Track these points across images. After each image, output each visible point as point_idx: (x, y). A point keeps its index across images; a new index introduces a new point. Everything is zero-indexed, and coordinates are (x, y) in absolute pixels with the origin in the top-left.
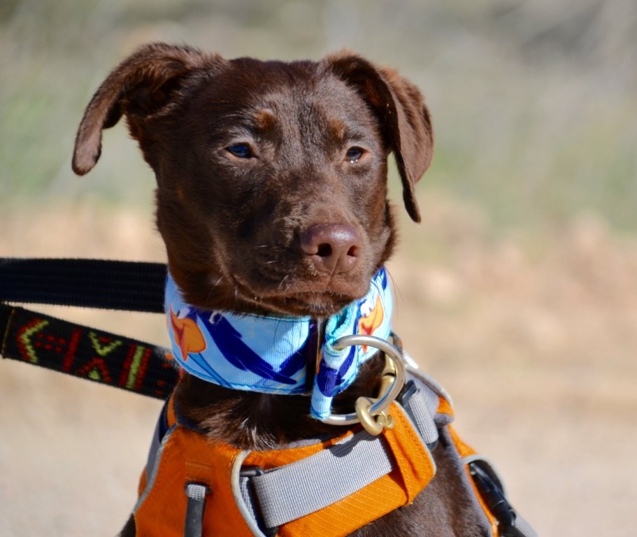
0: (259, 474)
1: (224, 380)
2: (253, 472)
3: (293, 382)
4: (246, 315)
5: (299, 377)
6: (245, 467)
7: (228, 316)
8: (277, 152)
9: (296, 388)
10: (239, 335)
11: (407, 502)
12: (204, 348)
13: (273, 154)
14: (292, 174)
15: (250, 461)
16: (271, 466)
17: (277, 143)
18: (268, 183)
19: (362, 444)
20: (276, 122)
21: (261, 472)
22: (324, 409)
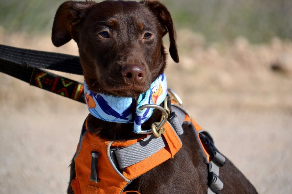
0: (117, 150)
1: (103, 118)
2: (115, 149)
3: (128, 119)
4: (109, 95)
5: (129, 117)
6: (112, 147)
7: (103, 95)
8: (118, 35)
9: (129, 121)
10: (107, 103)
11: (172, 157)
12: (96, 107)
13: (116, 36)
14: (123, 44)
15: (114, 145)
16: (121, 147)
17: (117, 32)
18: (114, 47)
19: (153, 140)
20: (117, 23)
21: (118, 149)
22: (138, 129)
